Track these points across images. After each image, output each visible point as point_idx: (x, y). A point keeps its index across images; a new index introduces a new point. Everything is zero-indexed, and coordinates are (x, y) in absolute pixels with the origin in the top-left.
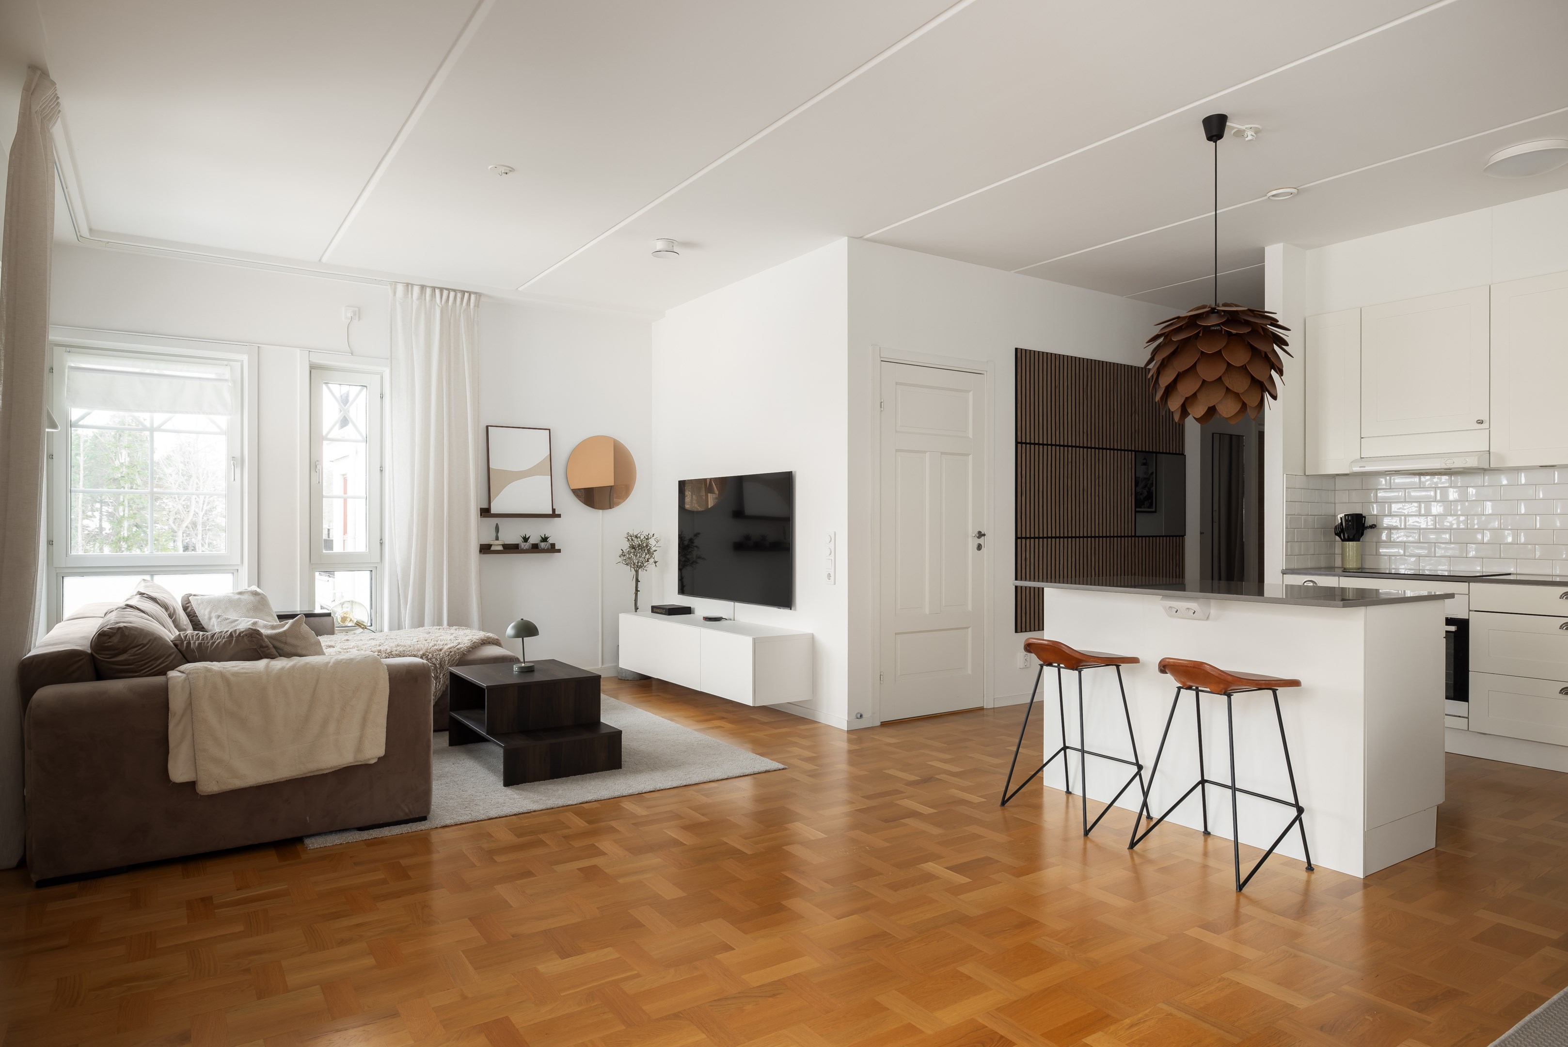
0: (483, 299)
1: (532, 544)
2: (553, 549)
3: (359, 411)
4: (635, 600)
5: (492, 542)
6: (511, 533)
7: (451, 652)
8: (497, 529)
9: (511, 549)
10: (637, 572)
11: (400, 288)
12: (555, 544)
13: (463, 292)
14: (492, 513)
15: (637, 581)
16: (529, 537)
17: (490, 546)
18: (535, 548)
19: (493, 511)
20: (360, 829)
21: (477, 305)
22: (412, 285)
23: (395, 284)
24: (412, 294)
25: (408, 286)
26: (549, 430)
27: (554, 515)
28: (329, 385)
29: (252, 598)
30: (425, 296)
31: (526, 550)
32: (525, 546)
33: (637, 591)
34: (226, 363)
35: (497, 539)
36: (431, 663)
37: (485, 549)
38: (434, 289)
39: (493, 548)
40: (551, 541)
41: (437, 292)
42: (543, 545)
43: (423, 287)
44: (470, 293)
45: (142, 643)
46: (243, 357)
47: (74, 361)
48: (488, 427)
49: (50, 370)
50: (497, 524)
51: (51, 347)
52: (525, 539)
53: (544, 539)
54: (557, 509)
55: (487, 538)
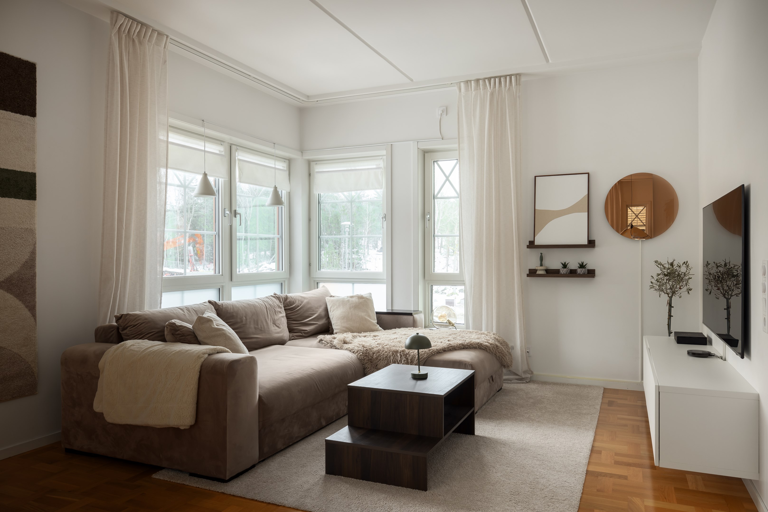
0: (523, 79)
1: (571, 270)
2: (591, 273)
3: (455, 178)
4: (669, 325)
5: (536, 268)
6: (554, 261)
8: (541, 259)
9: (551, 273)
10: (671, 298)
11: (462, 85)
12: (595, 270)
13: (505, 76)
14: (535, 244)
15: (671, 306)
16: (567, 264)
17: (536, 270)
18: (573, 273)
19: (536, 243)
21: (518, 82)
22: (470, 81)
23: (459, 84)
24: (471, 88)
25: (467, 82)
26: (588, 173)
27: (591, 244)
28: (438, 162)
29: (357, 300)
30: (480, 87)
31: (564, 274)
32: (562, 271)
33: (670, 316)
34: (381, 157)
35: (541, 265)
37: (532, 273)
38: (484, 79)
39: (538, 272)
40: (590, 267)
41: (487, 81)
42: (579, 271)
43: (477, 81)
44: (510, 76)
46: (384, 152)
47: (318, 168)
48: (535, 177)
49: (310, 175)
50: (541, 254)
51: (309, 163)
52: (565, 266)
53: (582, 266)
54: (595, 240)
55: (534, 264)
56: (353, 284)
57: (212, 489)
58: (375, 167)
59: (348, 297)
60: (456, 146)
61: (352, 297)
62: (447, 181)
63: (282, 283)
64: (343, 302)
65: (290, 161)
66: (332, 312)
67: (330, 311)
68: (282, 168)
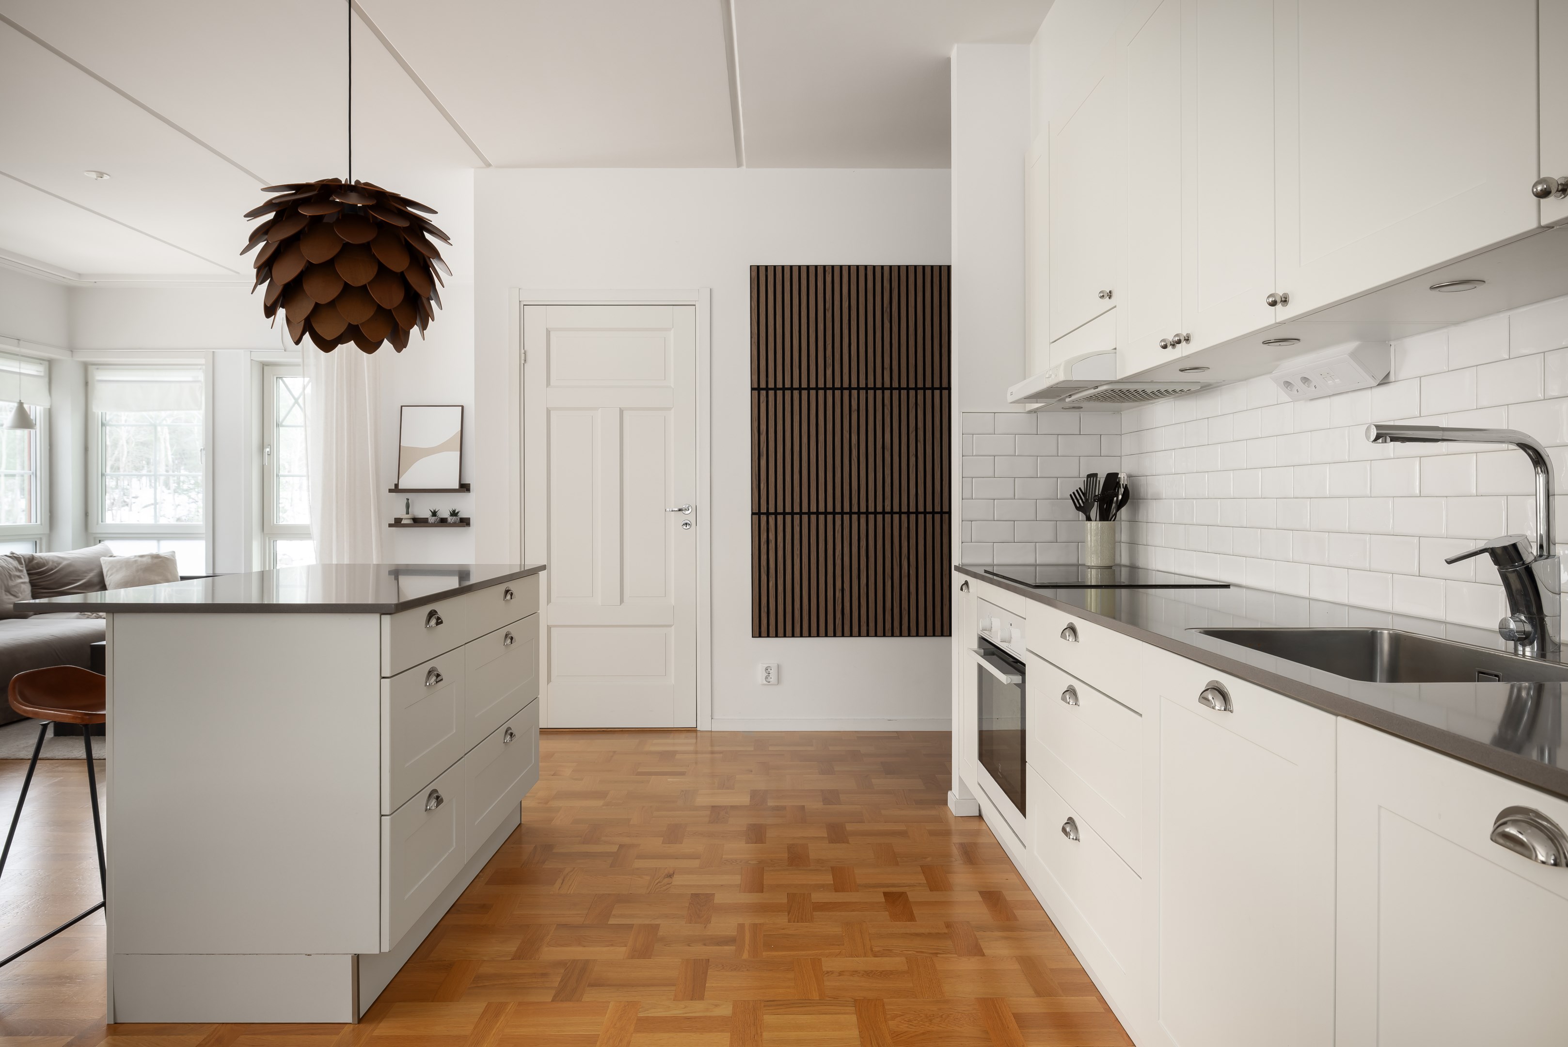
1: (441, 518)
2: (465, 522)
5: (403, 516)
6: (422, 509)
8: (408, 505)
9: (418, 522)
12: (470, 518)
14: (400, 488)
16: (438, 512)
17: (401, 520)
18: (443, 522)
19: (402, 487)
26: (462, 406)
27: (464, 487)
28: (283, 379)
31: (433, 523)
32: (432, 520)
34: (199, 367)
35: (408, 513)
37: (396, 523)
39: (404, 522)
40: (463, 515)
42: (451, 519)
46: (203, 361)
47: (99, 375)
48: (402, 407)
49: (86, 384)
50: (408, 499)
51: (86, 367)
52: (434, 514)
53: (454, 514)
54: (470, 484)
55: (400, 512)
56: (160, 541)
58: (190, 379)
59: (135, 556)
60: (300, 360)
61: (142, 556)
62: (296, 404)
63: (36, 542)
64: (127, 563)
65: (50, 364)
66: (110, 576)
67: (107, 576)
68: (35, 373)
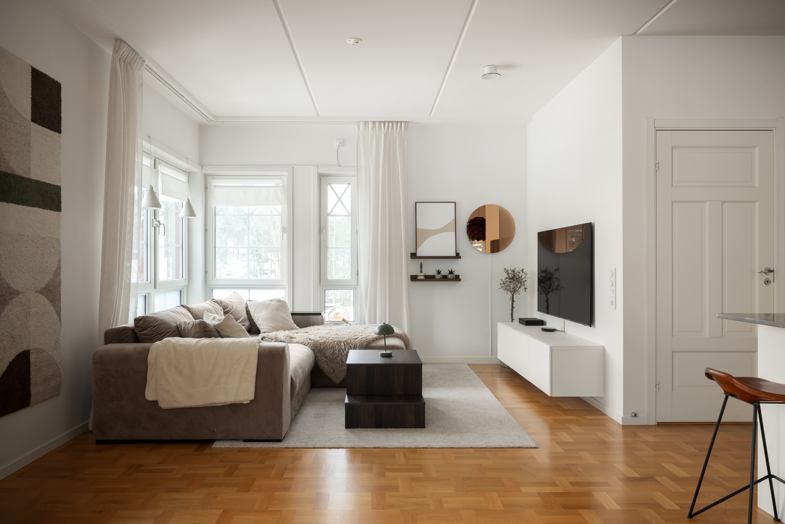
0: (410, 125)
1: (443, 276)
2: (457, 278)
3: (347, 199)
4: (511, 314)
5: (418, 274)
6: (430, 268)
7: (362, 340)
8: (421, 267)
9: (429, 278)
10: (513, 295)
11: (361, 125)
12: (459, 275)
13: (397, 122)
14: (417, 256)
15: (513, 301)
16: (441, 271)
17: (417, 276)
18: (445, 278)
19: (418, 255)
20: (245, 441)
21: (406, 129)
22: (368, 122)
23: (359, 123)
24: (368, 127)
25: (366, 123)
26: (455, 202)
27: (458, 256)
28: (331, 185)
29: (277, 303)
30: (376, 128)
31: (439, 279)
32: (438, 276)
33: (513, 308)
34: (280, 177)
35: (421, 272)
36: (349, 346)
37: (414, 278)
38: (380, 122)
39: (419, 278)
40: (456, 273)
41: (382, 124)
42: (450, 276)
43: (374, 123)
44: (401, 122)
45: (153, 325)
46: (286, 173)
47: (215, 183)
48: (416, 203)
49: (206, 188)
50: (421, 263)
51: (206, 177)
52: (439, 272)
53: (451, 272)
54: (459, 253)
55: (415, 271)
56: (249, 290)
57: (274, 446)
58: (274, 185)
59: (268, 300)
60: (355, 173)
61: (271, 300)
62: (339, 202)
63: (181, 291)
64: (265, 305)
65: (189, 174)
66: (256, 314)
67: (254, 313)
68: (184, 180)
